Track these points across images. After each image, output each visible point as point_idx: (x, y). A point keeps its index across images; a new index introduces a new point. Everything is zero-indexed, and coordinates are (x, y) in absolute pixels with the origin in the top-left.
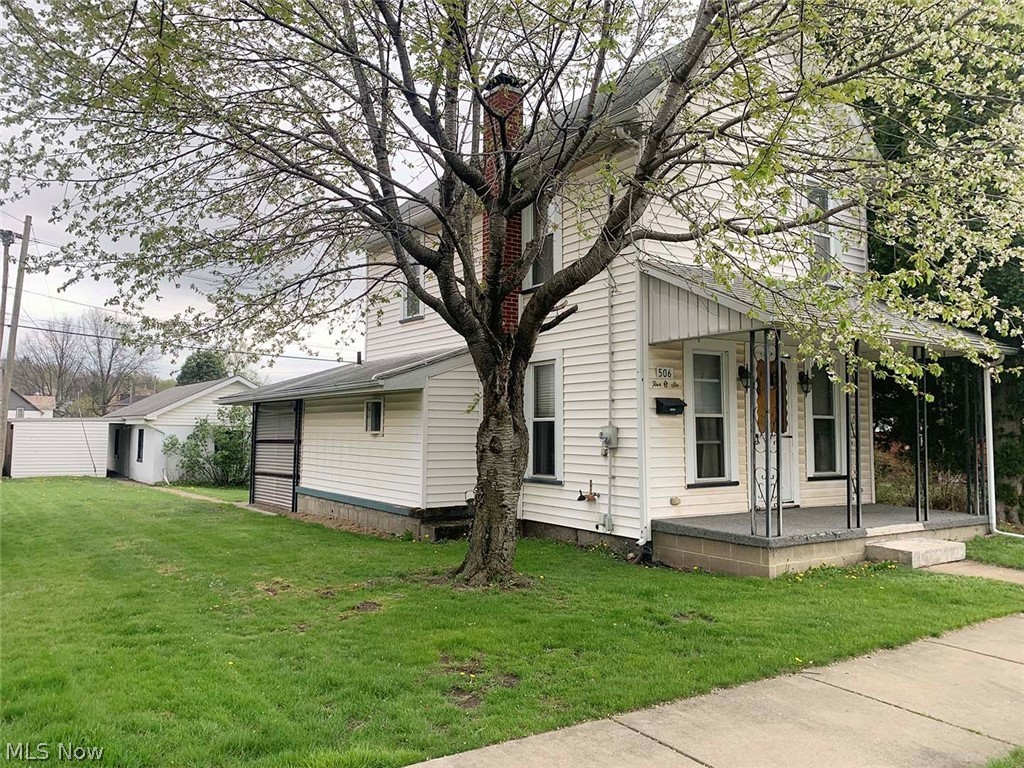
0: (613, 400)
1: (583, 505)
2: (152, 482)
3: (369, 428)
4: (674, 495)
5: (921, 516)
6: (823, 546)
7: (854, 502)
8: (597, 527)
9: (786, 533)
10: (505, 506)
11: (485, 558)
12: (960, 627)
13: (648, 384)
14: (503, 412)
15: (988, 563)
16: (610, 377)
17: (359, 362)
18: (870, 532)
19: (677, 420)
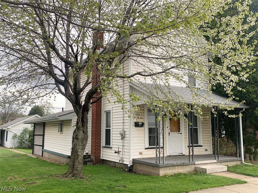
0: (124, 123)
1: (116, 154)
2: (9, 147)
3: (59, 131)
4: (141, 151)
5: (217, 158)
6: (180, 167)
7: (191, 154)
8: (120, 161)
9: (165, 163)
10: (78, 155)
11: (72, 170)
12: (197, 190)
13: (132, 117)
14: (79, 127)
15: (233, 172)
16: (123, 116)
17: (63, 111)
18: (196, 163)
19: (142, 128)
